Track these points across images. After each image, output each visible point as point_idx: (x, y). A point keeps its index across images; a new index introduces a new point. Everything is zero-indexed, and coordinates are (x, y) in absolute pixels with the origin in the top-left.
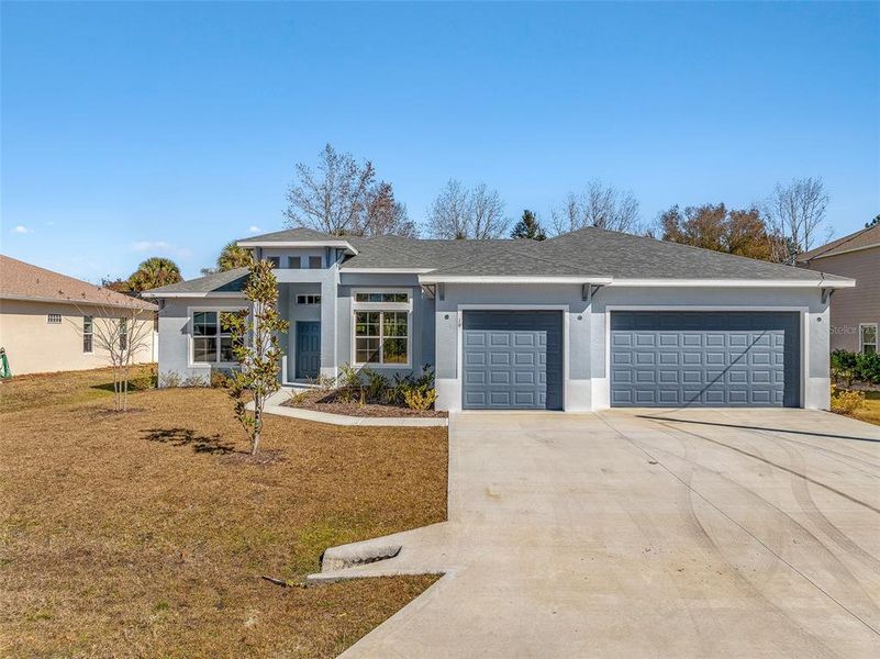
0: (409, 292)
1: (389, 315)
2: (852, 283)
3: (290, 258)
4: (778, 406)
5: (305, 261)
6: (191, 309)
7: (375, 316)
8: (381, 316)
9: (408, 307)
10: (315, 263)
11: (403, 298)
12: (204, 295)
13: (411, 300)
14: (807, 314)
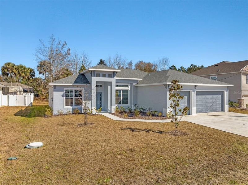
0: (129, 85)
1: (123, 91)
2: (233, 86)
3: (103, 74)
4: (220, 111)
5: (107, 75)
6: (65, 89)
7: (120, 91)
8: (122, 91)
9: (129, 88)
10: (110, 76)
11: (127, 86)
12: (71, 84)
13: (129, 87)
14: (225, 92)
